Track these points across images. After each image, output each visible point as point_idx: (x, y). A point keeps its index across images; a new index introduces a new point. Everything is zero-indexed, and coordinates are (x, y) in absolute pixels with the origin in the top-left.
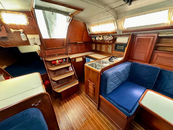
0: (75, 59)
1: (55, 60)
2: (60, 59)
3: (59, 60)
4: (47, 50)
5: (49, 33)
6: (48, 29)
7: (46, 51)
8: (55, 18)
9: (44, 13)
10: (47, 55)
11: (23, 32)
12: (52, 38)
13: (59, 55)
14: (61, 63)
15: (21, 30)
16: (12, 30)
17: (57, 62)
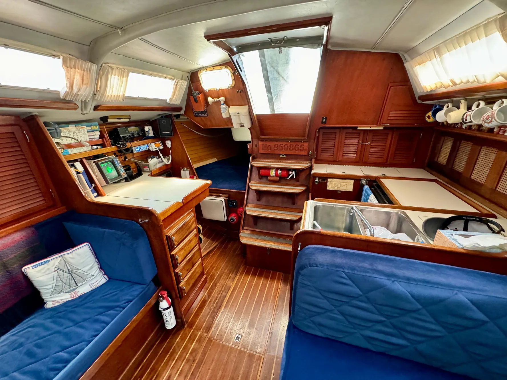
0: (324, 178)
1: (269, 168)
2: (282, 169)
3: (277, 169)
4: (262, 140)
5: (271, 101)
6: (269, 90)
7: (261, 143)
8: (287, 62)
9: (262, 56)
10: (261, 151)
11: (225, 102)
12: (277, 112)
13: (290, 157)
14: (281, 180)
15: (222, 99)
16: (210, 100)
17: (273, 173)
